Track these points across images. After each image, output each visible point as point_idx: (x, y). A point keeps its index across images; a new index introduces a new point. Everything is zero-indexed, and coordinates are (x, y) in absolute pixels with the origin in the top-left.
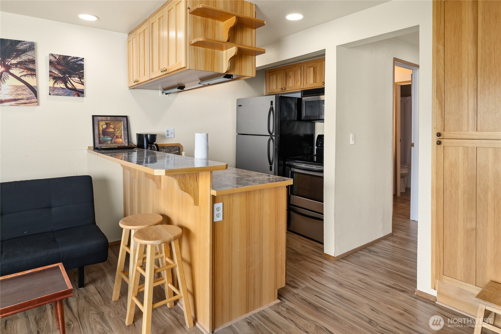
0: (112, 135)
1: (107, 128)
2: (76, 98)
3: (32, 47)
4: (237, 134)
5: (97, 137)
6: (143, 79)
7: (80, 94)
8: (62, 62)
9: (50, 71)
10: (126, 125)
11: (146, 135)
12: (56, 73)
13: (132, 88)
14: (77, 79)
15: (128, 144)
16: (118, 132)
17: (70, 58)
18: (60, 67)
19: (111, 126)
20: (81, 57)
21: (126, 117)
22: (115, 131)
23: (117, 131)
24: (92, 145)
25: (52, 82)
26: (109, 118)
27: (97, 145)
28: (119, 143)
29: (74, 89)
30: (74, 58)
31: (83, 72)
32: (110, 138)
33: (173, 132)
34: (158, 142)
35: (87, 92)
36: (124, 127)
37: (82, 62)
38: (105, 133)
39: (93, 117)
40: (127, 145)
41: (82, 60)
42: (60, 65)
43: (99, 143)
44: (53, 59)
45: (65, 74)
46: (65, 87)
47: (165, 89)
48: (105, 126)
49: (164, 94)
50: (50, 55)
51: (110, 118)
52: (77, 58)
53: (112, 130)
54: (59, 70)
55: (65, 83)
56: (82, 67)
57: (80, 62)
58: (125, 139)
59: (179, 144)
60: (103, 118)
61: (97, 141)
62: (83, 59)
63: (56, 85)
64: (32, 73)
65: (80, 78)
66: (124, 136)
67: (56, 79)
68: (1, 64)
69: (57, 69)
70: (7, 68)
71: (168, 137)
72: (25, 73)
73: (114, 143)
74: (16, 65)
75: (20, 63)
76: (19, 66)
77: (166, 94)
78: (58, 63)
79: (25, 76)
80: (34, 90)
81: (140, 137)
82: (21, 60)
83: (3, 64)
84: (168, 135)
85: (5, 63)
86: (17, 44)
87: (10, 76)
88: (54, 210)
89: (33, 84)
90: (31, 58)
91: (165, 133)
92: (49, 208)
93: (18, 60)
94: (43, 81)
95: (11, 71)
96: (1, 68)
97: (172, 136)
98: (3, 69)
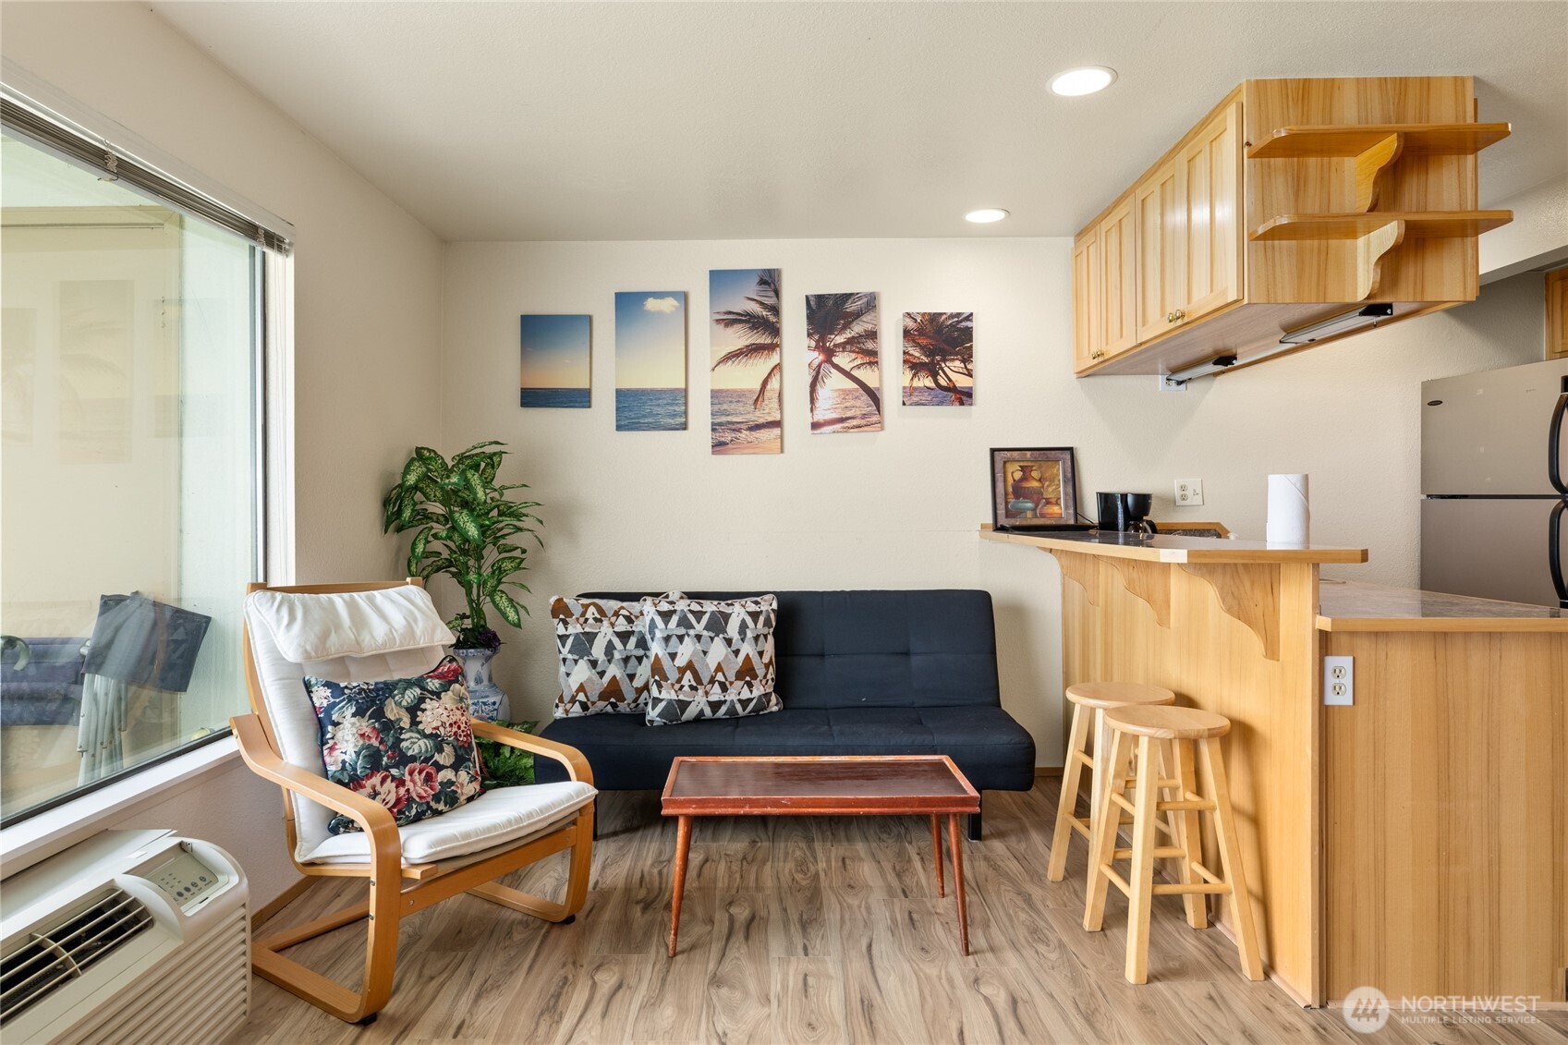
0: (1035, 497)
1: (1024, 479)
2: (957, 409)
3: (871, 303)
4: (1424, 497)
5: (1000, 500)
6: (1115, 348)
7: (964, 398)
8: (929, 328)
9: (905, 353)
10: (1070, 470)
11: (1124, 497)
12: (917, 354)
13: (1086, 374)
14: (957, 363)
15: (1076, 519)
16: (1050, 490)
17: (944, 317)
18: (924, 342)
19: (1034, 474)
20: (966, 311)
21: (1071, 450)
22: (1043, 487)
23: (1048, 486)
24: (990, 520)
25: (909, 374)
26: (1029, 453)
27: (1003, 521)
28: (1052, 516)
29: (952, 389)
30: (952, 316)
31: (971, 346)
32: (1030, 505)
33: (1199, 491)
34: (1155, 515)
35: (979, 395)
36: (1065, 476)
37: (968, 324)
38: (1019, 491)
39: (993, 451)
40: (1072, 522)
41: (969, 317)
42: (924, 335)
43: (1007, 516)
44: (911, 324)
45: (934, 356)
46: (933, 385)
47: (1175, 371)
48: (1018, 475)
49: (1173, 383)
50: (904, 316)
51: (1031, 455)
52: (958, 315)
53: (1035, 484)
54: (922, 348)
55: (934, 375)
56: (967, 334)
57: (964, 324)
58: (1067, 507)
59: (1218, 524)
60: (1015, 453)
61: (1001, 511)
62: (971, 314)
63: (917, 383)
64: (872, 359)
65: (963, 361)
66: (1066, 500)
67: (915, 367)
68: (817, 348)
69: (917, 345)
70: (829, 354)
71: (1187, 503)
72: (859, 362)
73: (1043, 516)
74: (843, 346)
75: (850, 341)
76: (848, 347)
77: (1179, 383)
78: (921, 331)
79: (858, 367)
80: (874, 396)
81: (1106, 500)
82: (853, 334)
83: (821, 347)
84: (1184, 498)
85: (824, 344)
86: (845, 302)
87: (833, 370)
88: (915, 661)
89: (872, 384)
90: (869, 327)
91: (1178, 493)
92: (907, 654)
93: (848, 334)
94: (892, 375)
95: (835, 360)
96: (817, 357)
97: (1198, 500)
98: (821, 357)
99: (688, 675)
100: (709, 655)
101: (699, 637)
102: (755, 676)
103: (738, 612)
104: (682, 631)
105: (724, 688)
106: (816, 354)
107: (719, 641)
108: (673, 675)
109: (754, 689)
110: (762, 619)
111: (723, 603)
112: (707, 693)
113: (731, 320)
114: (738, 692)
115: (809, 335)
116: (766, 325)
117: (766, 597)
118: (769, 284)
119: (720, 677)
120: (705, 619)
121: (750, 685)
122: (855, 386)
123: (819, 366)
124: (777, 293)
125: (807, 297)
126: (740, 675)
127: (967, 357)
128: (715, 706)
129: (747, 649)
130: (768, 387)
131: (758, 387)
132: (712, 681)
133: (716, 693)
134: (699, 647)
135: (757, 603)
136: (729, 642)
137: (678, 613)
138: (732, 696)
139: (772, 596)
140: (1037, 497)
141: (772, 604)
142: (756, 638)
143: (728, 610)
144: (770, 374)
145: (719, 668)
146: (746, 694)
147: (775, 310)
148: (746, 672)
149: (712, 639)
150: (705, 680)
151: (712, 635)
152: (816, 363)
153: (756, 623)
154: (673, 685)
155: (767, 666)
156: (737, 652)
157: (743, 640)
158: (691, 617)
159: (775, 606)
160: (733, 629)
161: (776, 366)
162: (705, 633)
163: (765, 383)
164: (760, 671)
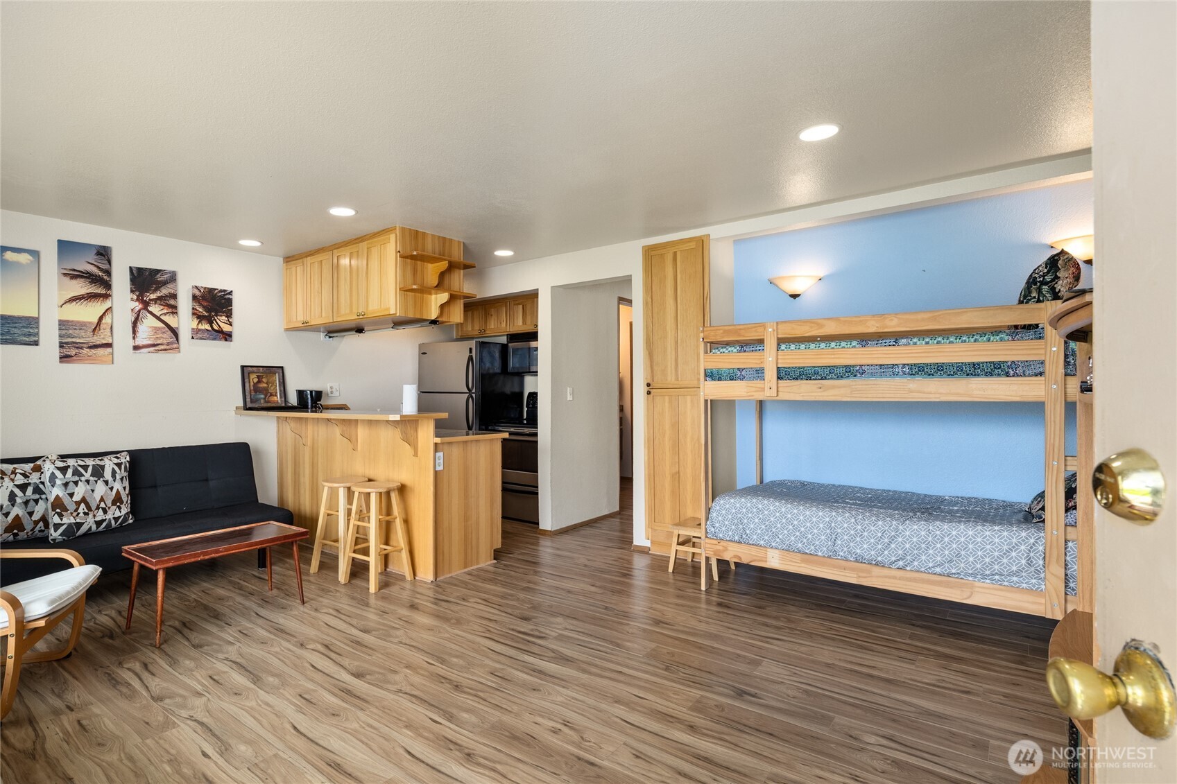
1: (259, 382)
2: (223, 343)
3: (173, 278)
4: (420, 392)
5: (247, 394)
6: (317, 321)
7: (227, 337)
8: (208, 296)
9: (193, 309)
10: (281, 378)
11: (311, 392)
12: (201, 310)
13: (287, 330)
14: (224, 318)
15: (286, 404)
16: (272, 388)
17: (216, 291)
18: (205, 303)
19: (264, 380)
20: (229, 289)
21: (282, 368)
22: (268, 387)
23: (271, 386)
24: (241, 404)
25: (196, 321)
26: (261, 369)
27: (249, 405)
28: (274, 402)
29: (221, 332)
30: (221, 291)
31: (231, 309)
32: (263, 396)
33: (338, 389)
34: (323, 402)
35: (235, 335)
36: (279, 381)
37: (230, 296)
38: (257, 390)
39: (243, 367)
40: (284, 405)
41: (230, 293)
42: (205, 300)
43: (251, 402)
44: (197, 293)
45: (211, 312)
46: (210, 329)
47: (330, 332)
48: (256, 380)
49: (327, 337)
50: (193, 287)
52: (225, 291)
53: (265, 385)
54: (204, 307)
55: (211, 324)
56: (229, 302)
57: (228, 296)
58: (280, 397)
59: (346, 405)
60: (254, 369)
61: (248, 400)
62: (232, 291)
63: (200, 326)
64: (174, 310)
65: (227, 316)
66: (280, 394)
67: (200, 318)
68: (137, 300)
69: (201, 305)
70: (146, 305)
71: (332, 395)
72: (165, 311)
73: (269, 402)
74: (155, 301)
75: (160, 298)
76: (159, 302)
77: (330, 337)
78: (203, 297)
79: (165, 314)
80: (175, 332)
81: (301, 394)
82: (161, 294)
83: (140, 299)
84: (332, 392)
85: (143, 298)
86: (157, 274)
87: (148, 315)
88: (212, 484)
89: (173, 325)
90: (172, 291)
91: (329, 390)
92: (207, 480)
93: (158, 294)
94: (185, 321)
95: (150, 308)
96: (138, 306)
97: (337, 394)
98: (140, 306)
99: (83, 506)
100: (95, 492)
101: (88, 481)
102: (122, 502)
103: (109, 464)
104: (76, 478)
105: (105, 511)
106: (137, 304)
107: (100, 482)
108: (71, 507)
109: (122, 510)
110: (123, 467)
111: (96, 459)
112: (94, 516)
113: (75, 275)
114: (114, 513)
115: (132, 291)
116: (100, 283)
117: (123, 454)
118: (104, 256)
119: (102, 505)
120: (90, 469)
121: (120, 508)
122: (163, 325)
123: (139, 311)
124: (109, 262)
125: (130, 268)
126: (114, 503)
127: (229, 315)
128: (98, 523)
129: (117, 486)
130: (103, 321)
131: (95, 320)
132: (98, 508)
133: (100, 516)
134: (89, 487)
135: (118, 458)
136: (106, 482)
137: (71, 467)
138: (110, 516)
139: (126, 453)
140: (266, 391)
141: (125, 459)
142: (122, 479)
143: (101, 463)
144: (104, 313)
145: (102, 499)
146: (117, 514)
147: (108, 273)
148: (117, 500)
149: (96, 482)
150: (94, 507)
151: (96, 479)
152: (137, 309)
153: (120, 469)
154: (72, 513)
155: (127, 495)
156: (112, 489)
157: (114, 481)
158: (80, 469)
159: (128, 459)
160: (108, 474)
161: (108, 309)
162: (92, 478)
163: (101, 318)
164: (125, 499)
